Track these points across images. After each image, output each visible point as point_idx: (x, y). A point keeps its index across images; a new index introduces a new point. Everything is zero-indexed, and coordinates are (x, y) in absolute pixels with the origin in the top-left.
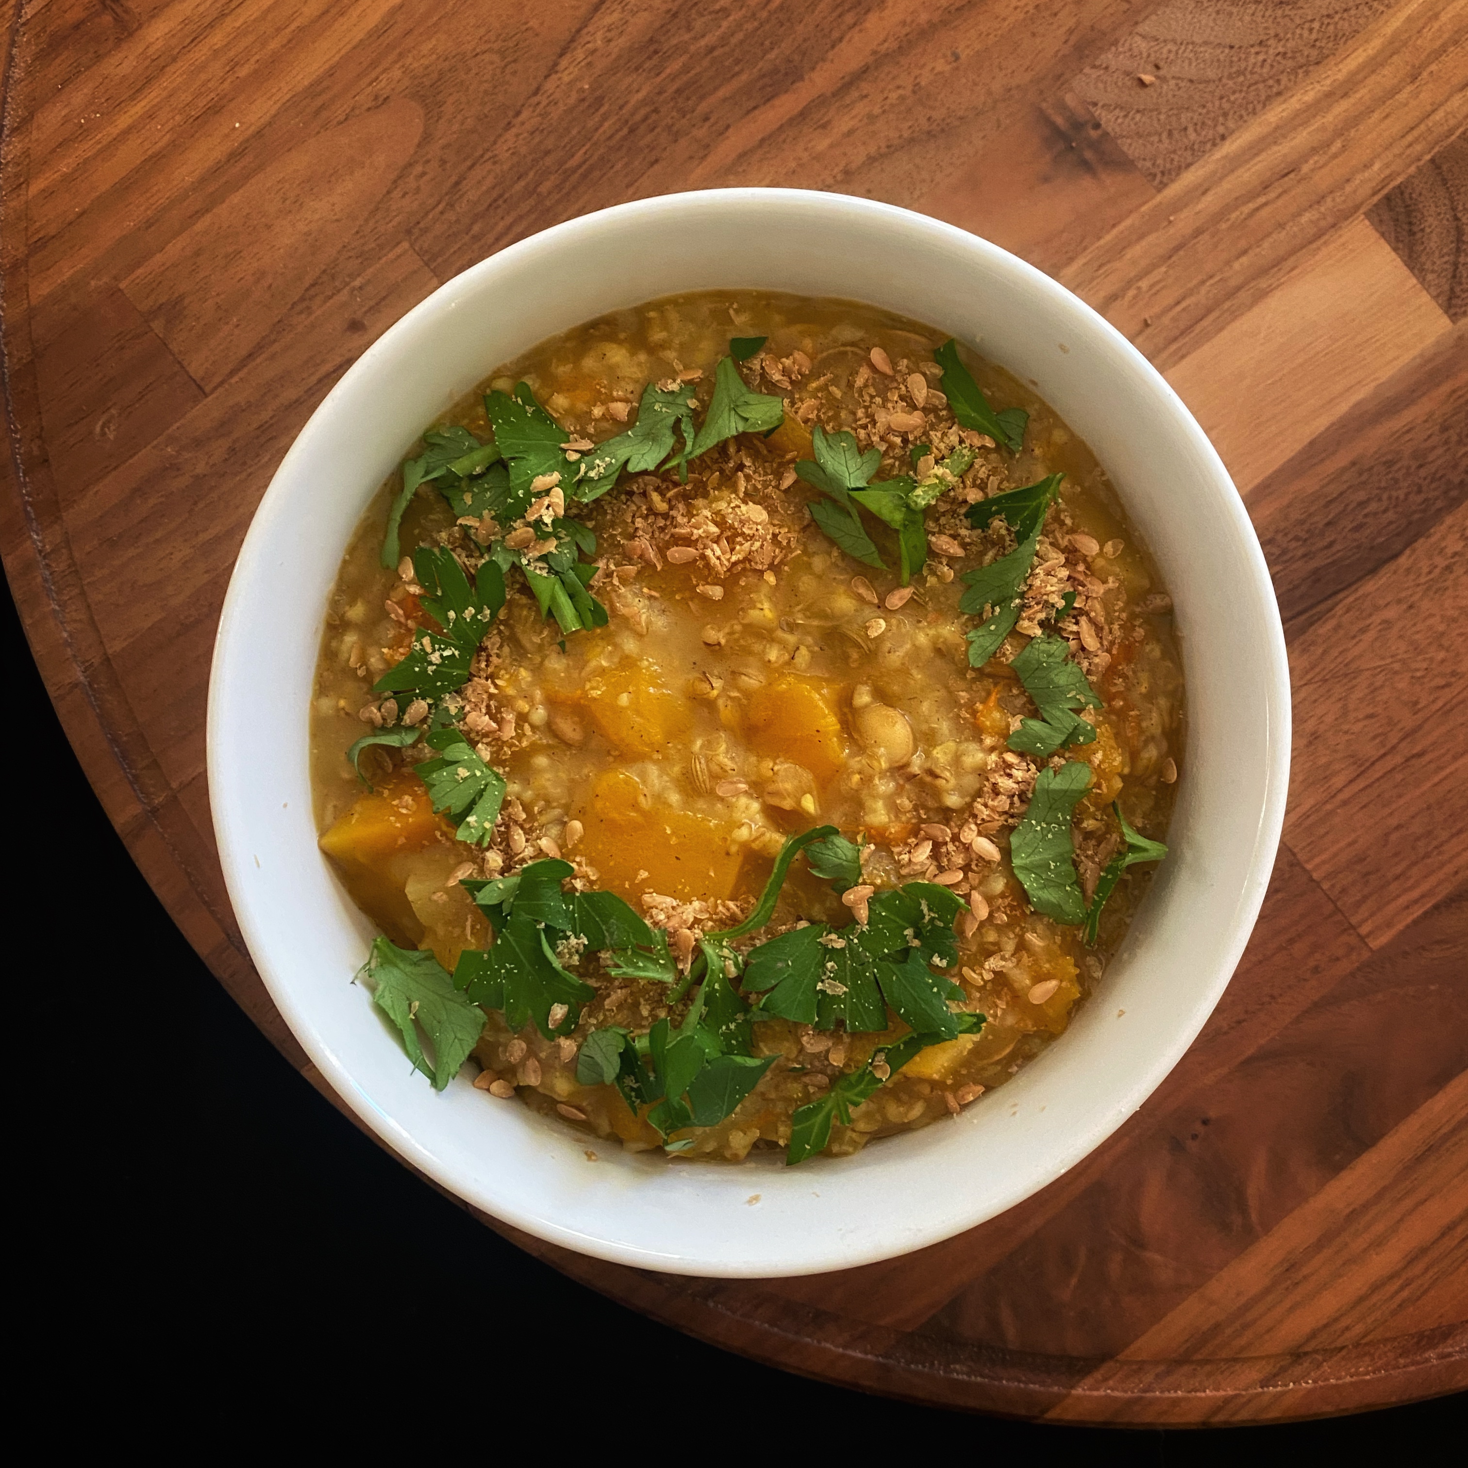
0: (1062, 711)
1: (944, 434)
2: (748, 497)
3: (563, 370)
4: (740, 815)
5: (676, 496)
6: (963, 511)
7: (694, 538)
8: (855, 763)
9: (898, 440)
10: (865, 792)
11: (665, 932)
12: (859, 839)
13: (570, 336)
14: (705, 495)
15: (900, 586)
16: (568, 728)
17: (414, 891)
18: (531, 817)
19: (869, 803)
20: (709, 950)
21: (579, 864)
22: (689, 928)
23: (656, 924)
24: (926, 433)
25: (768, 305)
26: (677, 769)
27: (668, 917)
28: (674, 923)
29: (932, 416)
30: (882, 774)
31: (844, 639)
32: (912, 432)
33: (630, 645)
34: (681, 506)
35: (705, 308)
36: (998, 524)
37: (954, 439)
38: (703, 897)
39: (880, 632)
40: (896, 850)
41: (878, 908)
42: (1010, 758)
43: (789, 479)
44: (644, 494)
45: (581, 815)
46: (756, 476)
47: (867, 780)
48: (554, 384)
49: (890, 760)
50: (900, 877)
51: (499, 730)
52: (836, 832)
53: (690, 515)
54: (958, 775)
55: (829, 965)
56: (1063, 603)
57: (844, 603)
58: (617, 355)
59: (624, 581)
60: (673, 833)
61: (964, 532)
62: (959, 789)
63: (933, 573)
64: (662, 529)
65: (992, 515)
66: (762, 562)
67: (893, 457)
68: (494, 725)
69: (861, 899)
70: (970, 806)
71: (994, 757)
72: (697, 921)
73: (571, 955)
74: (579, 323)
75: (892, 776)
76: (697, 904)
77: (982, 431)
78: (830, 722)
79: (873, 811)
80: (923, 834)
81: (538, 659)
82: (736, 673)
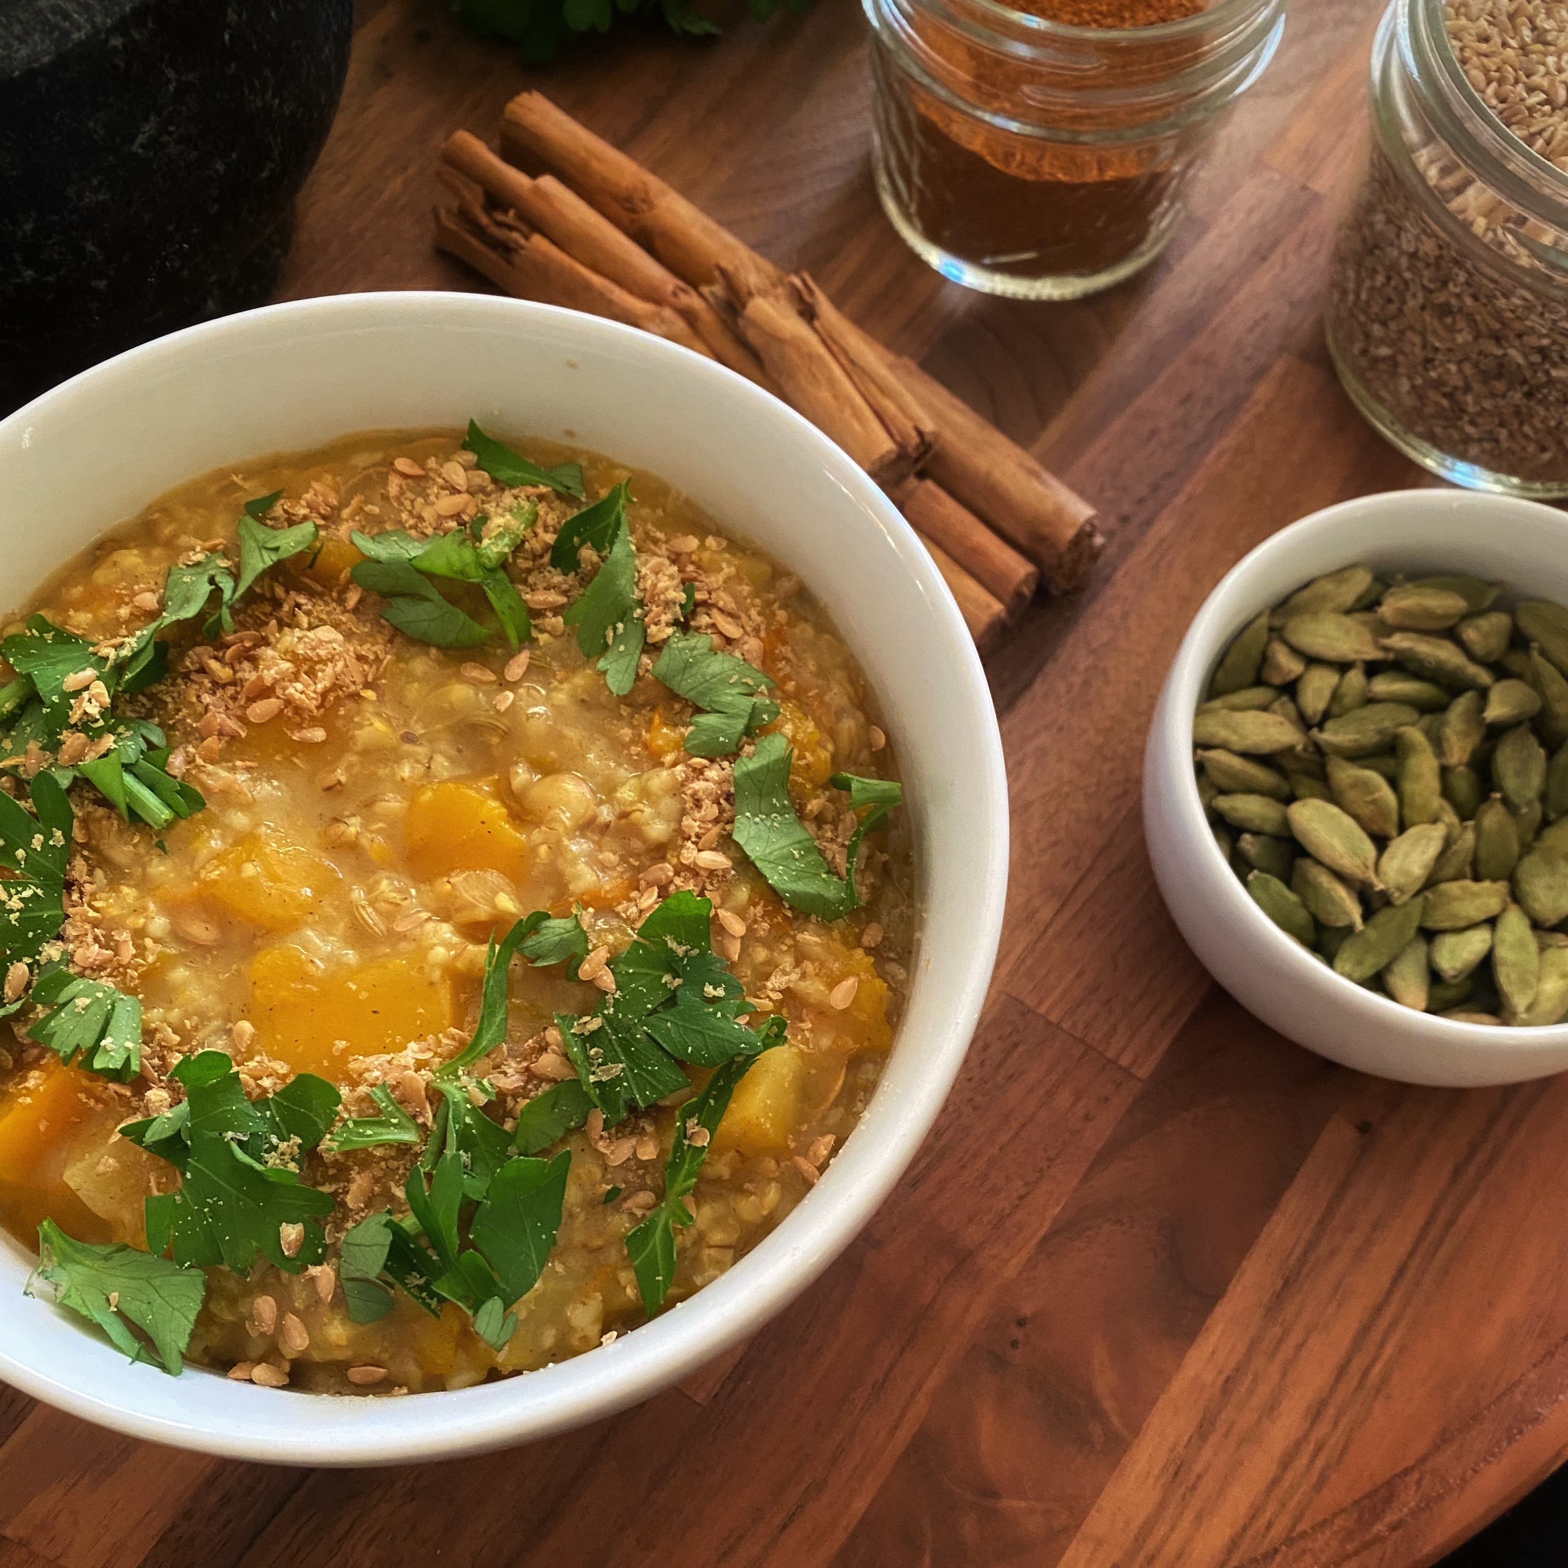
0: (731, 696)
1: (498, 501)
2: (314, 628)
4: (428, 943)
5: (236, 656)
8: (537, 835)
10: (560, 861)
12: (574, 911)
14: (268, 644)
15: (511, 655)
16: (199, 929)
19: (568, 870)
20: (445, 1087)
22: (414, 1074)
23: (373, 1084)
26: (340, 926)
29: (479, 494)
30: (571, 835)
32: (463, 511)
33: (239, 820)
34: (246, 665)
35: (207, 491)
36: (587, 554)
38: (419, 1038)
39: (509, 702)
40: (619, 908)
41: (622, 968)
42: (697, 762)
43: (354, 597)
45: (245, 1013)
47: (557, 849)
49: (573, 818)
51: (116, 955)
52: (546, 916)
54: (653, 804)
55: (592, 1052)
57: (459, 696)
59: (209, 759)
60: (362, 988)
61: (557, 580)
62: (660, 817)
63: (542, 630)
64: (235, 697)
66: (353, 683)
68: (108, 953)
69: (600, 966)
70: (678, 830)
71: (680, 769)
72: (420, 1063)
75: (583, 834)
76: (414, 1046)
78: (491, 809)
79: (577, 877)
80: (643, 883)
81: (139, 871)
82: (369, 805)
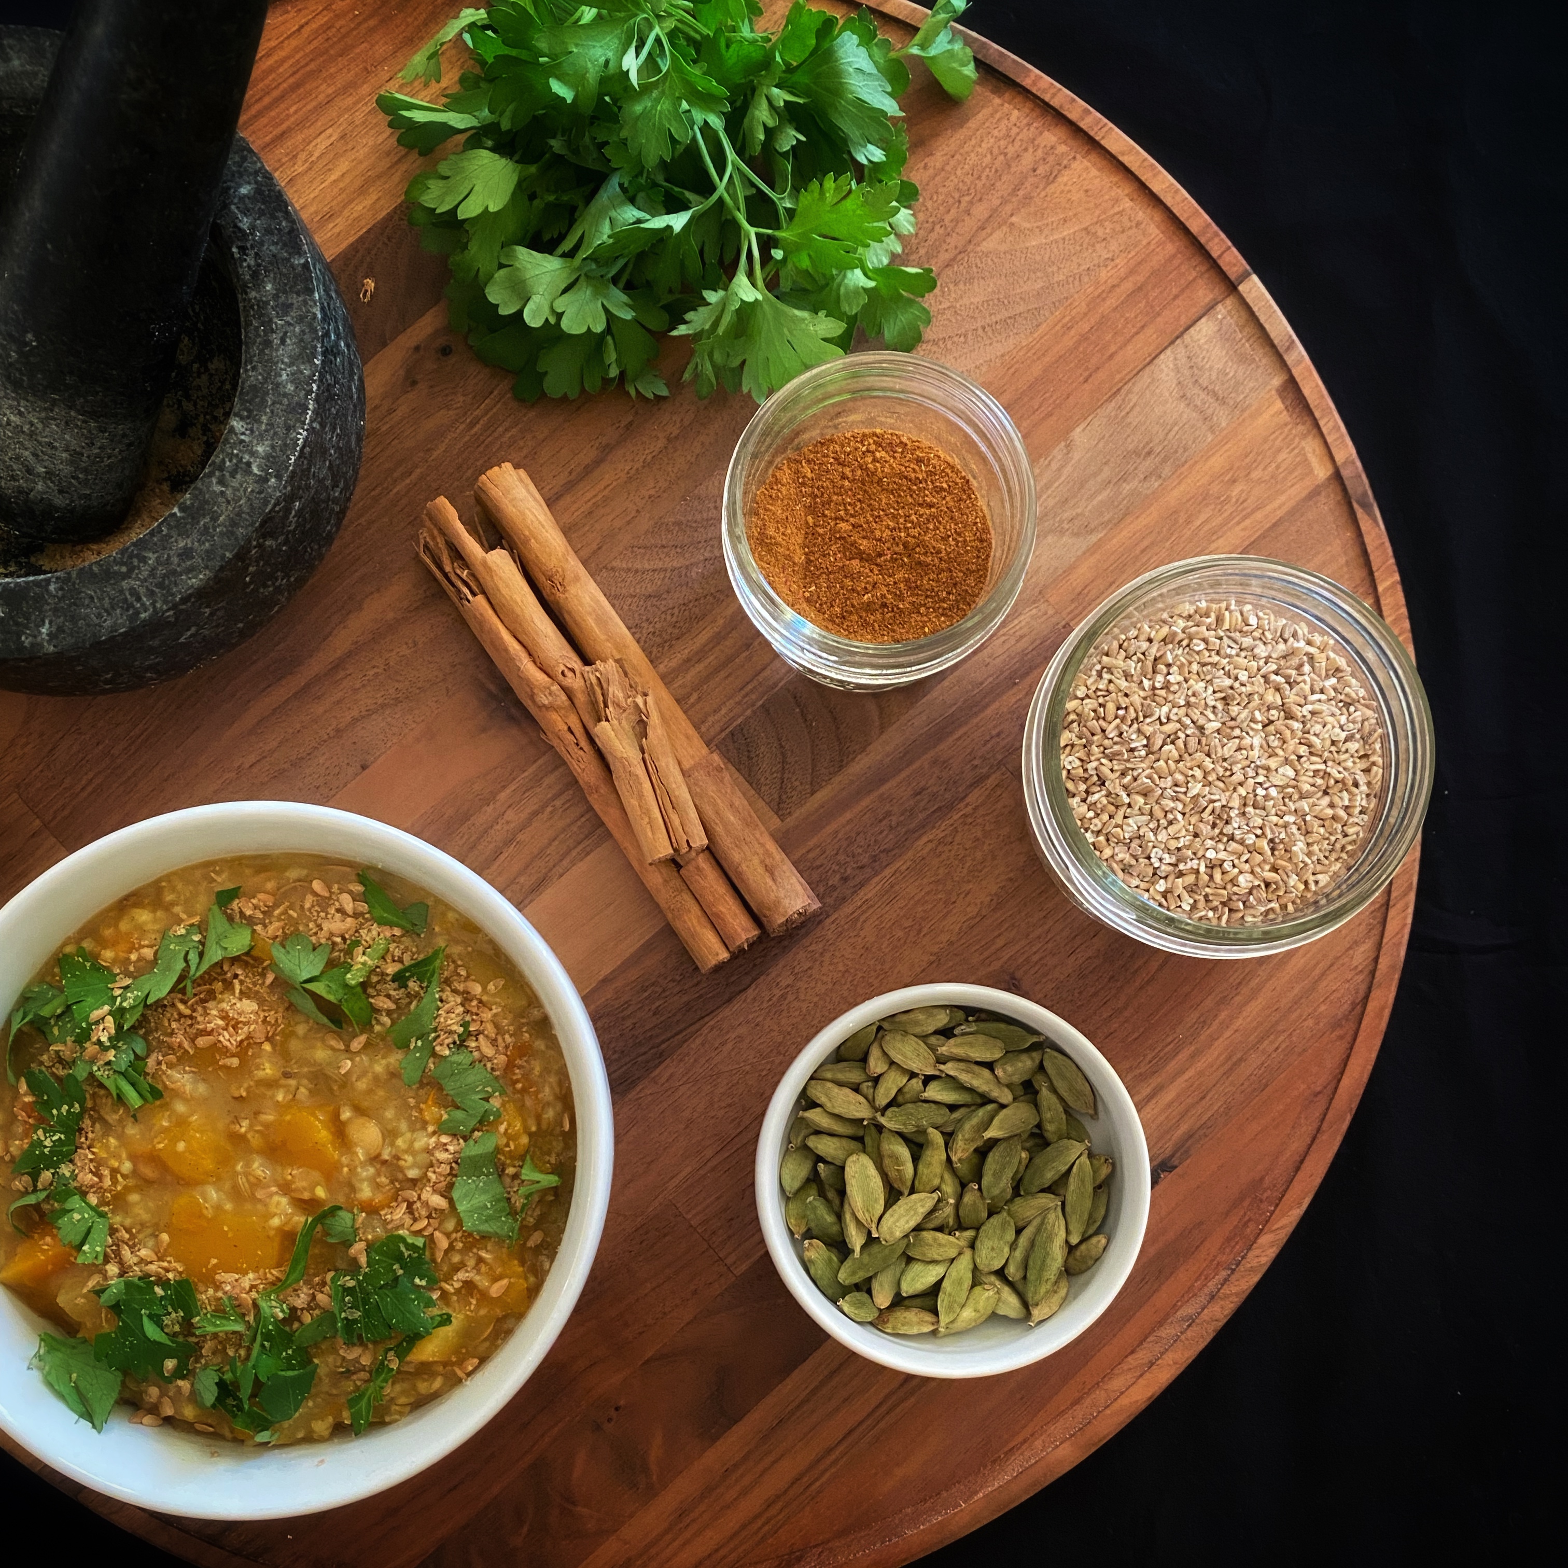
0: (474, 1101)
1: (369, 930)
2: (244, 994)
3: (108, 932)
4: (273, 1209)
5: (196, 1003)
6: (389, 978)
7: (209, 1029)
8: (344, 1160)
9: (339, 940)
10: (353, 1178)
11: (230, 1298)
12: (355, 1211)
13: (110, 909)
14: (215, 998)
15: (357, 1035)
16: (148, 1171)
17: (62, 1300)
18: (133, 1236)
19: (357, 1185)
20: (263, 1304)
21: (169, 1262)
22: (247, 1293)
23: (225, 1293)
24: (357, 931)
25: (240, 864)
26: (227, 1186)
27: (233, 1287)
28: (237, 1290)
29: (361, 919)
30: (363, 1165)
31: (327, 1077)
32: (347, 932)
33: (180, 1107)
34: (200, 1009)
35: (198, 874)
36: (413, 985)
37: (374, 933)
38: (256, 1270)
39: (348, 1068)
40: (382, 1213)
41: (373, 1255)
42: (444, 1139)
43: (270, 978)
44: (173, 1005)
45: (168, 1228)
46: (248, 980)
47: (352, 1170)
48: (104, 944)
49: (367, 1153)
50: (386, 1231)
51: (101, 1181)
52: (340, 1208)
53: (206, 1014)
54: (413, 1155)
55: (347, 1299)
56: (462, 1029)
57: (321, 1054)
58: (144, 916)
59: (170, 1066)
60: (230, 1229)
61: (392, 993)
62: (414, 1165)
63: (378, 1022)
64: (191, 1026)
65: (408, 979)
66: (260, 1037)
67: (340, 951)
68: (96, 1179)
69: (360, 1252)
70: (426, 1175)
71: (434, 1139)
72: (252, 1287)
73: (173, 1324)
74: (116, 899)
75: (372, 1164)
76: (251, 1276)
77: (391, 925)
78: (323, 1135)
79: (361, 1190)
80: (400, 1198)
81: (120, 1129)
82: (257, 1114)
